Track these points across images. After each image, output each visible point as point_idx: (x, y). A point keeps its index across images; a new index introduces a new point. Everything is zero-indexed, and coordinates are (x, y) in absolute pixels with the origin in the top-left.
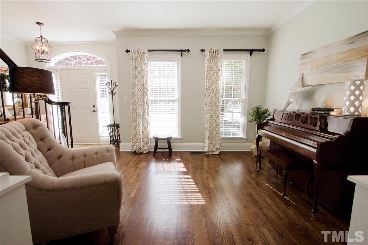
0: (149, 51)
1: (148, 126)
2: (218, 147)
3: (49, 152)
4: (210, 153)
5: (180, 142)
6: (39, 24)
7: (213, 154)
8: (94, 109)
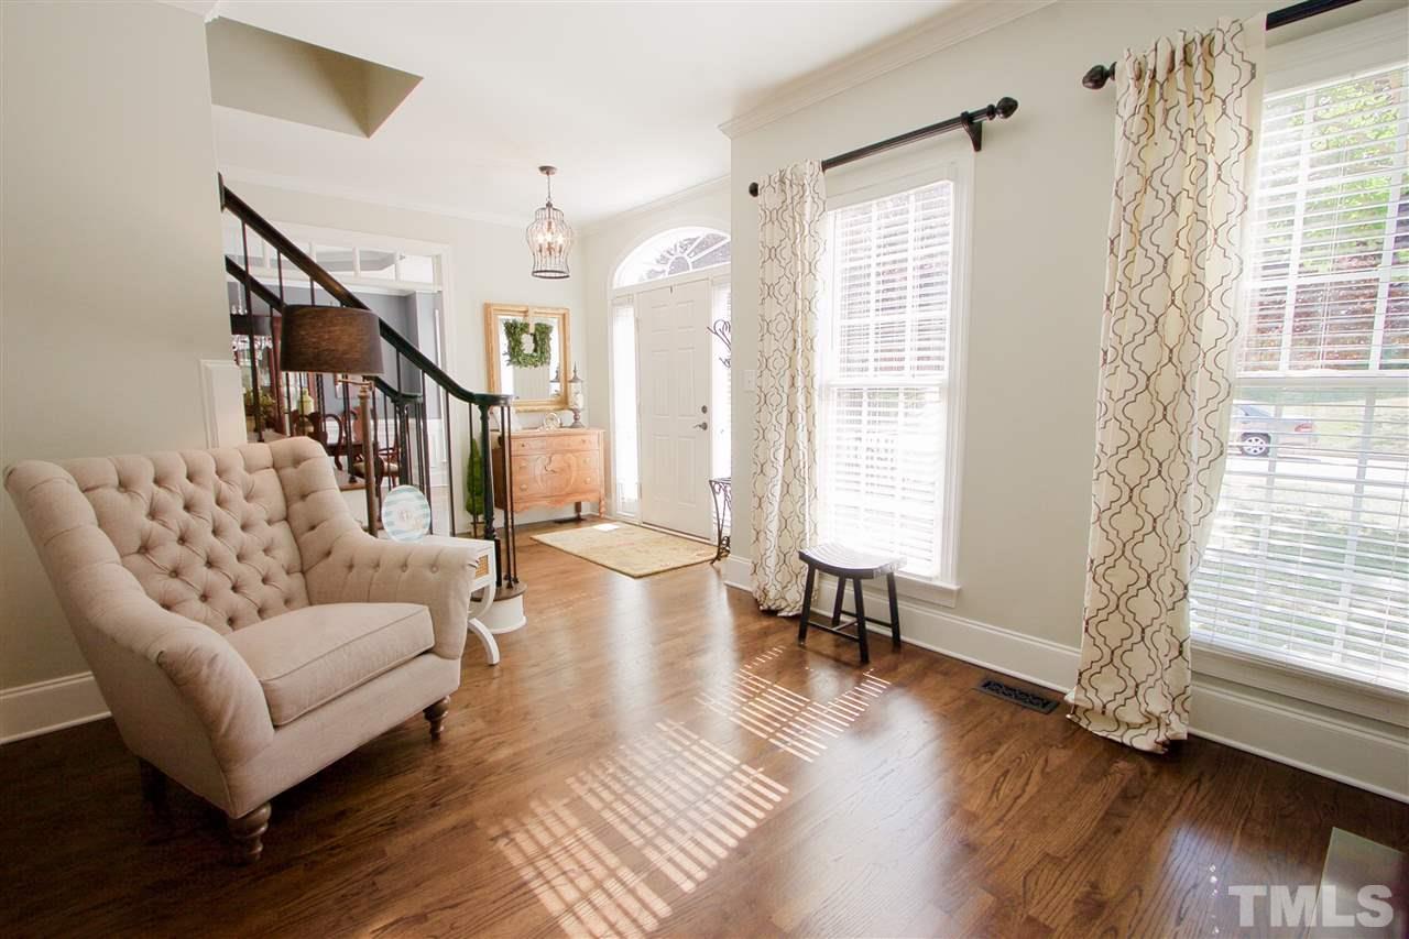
0: (826, 165)
1: (803, 504)
2: (1157, 705)
3: (312, 532)
4: (1099, 728)
5: (946, 608)
6: (546, 170)
7: (1115, 737)
8: (703, 418)
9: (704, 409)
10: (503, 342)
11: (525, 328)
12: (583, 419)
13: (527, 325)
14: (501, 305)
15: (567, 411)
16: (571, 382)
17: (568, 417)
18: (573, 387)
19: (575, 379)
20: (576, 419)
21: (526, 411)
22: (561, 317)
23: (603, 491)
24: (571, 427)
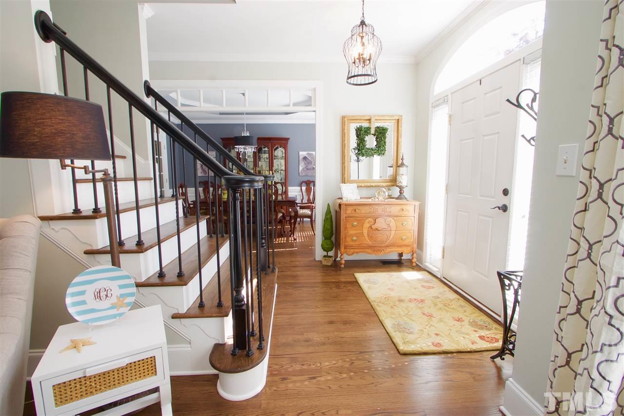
9: (506, 192)
10: (353, 141)
11: (367, 131)
12: (407, 193)
13: (369, 129)
14: (352, 116)
15: (395, 187)
16: (399, 166)
17: (396, 192)
18: (402, 170)
19: (402, 165)
20: (401, 193)
21: (365, 186)
22: (396, 122)
23: (415, 246)
24: (397, 199)
